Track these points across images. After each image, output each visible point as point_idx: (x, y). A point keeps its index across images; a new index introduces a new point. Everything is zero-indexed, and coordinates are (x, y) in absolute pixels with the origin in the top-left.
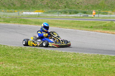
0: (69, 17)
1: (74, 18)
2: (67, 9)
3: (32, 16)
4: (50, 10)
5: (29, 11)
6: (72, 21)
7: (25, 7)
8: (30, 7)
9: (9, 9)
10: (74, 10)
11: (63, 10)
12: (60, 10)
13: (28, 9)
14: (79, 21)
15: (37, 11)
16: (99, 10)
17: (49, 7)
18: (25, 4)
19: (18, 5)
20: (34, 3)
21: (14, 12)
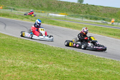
0: (92, 22)
2: (88, 15)
3: (59, 18)
4: (73, 14)
5: (54, 12)
6: (95, 26)
7: (52, 9)
8: (55, 9)
9: (37, 9)
10: (94, 16)
11: (85, 15)
12: (81, 15)
13: (54, 11)
14: (102, 28)
15: (62, 13)
16: (117, 18)
17: (72, 11)
18: (52, 6)
19: (45, 6)
20: (59, 6)
21: (42, 12)
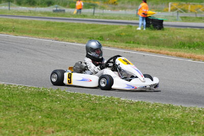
1: (46, 16)
